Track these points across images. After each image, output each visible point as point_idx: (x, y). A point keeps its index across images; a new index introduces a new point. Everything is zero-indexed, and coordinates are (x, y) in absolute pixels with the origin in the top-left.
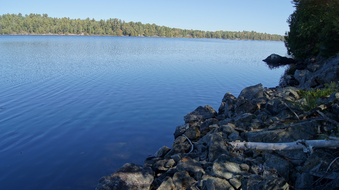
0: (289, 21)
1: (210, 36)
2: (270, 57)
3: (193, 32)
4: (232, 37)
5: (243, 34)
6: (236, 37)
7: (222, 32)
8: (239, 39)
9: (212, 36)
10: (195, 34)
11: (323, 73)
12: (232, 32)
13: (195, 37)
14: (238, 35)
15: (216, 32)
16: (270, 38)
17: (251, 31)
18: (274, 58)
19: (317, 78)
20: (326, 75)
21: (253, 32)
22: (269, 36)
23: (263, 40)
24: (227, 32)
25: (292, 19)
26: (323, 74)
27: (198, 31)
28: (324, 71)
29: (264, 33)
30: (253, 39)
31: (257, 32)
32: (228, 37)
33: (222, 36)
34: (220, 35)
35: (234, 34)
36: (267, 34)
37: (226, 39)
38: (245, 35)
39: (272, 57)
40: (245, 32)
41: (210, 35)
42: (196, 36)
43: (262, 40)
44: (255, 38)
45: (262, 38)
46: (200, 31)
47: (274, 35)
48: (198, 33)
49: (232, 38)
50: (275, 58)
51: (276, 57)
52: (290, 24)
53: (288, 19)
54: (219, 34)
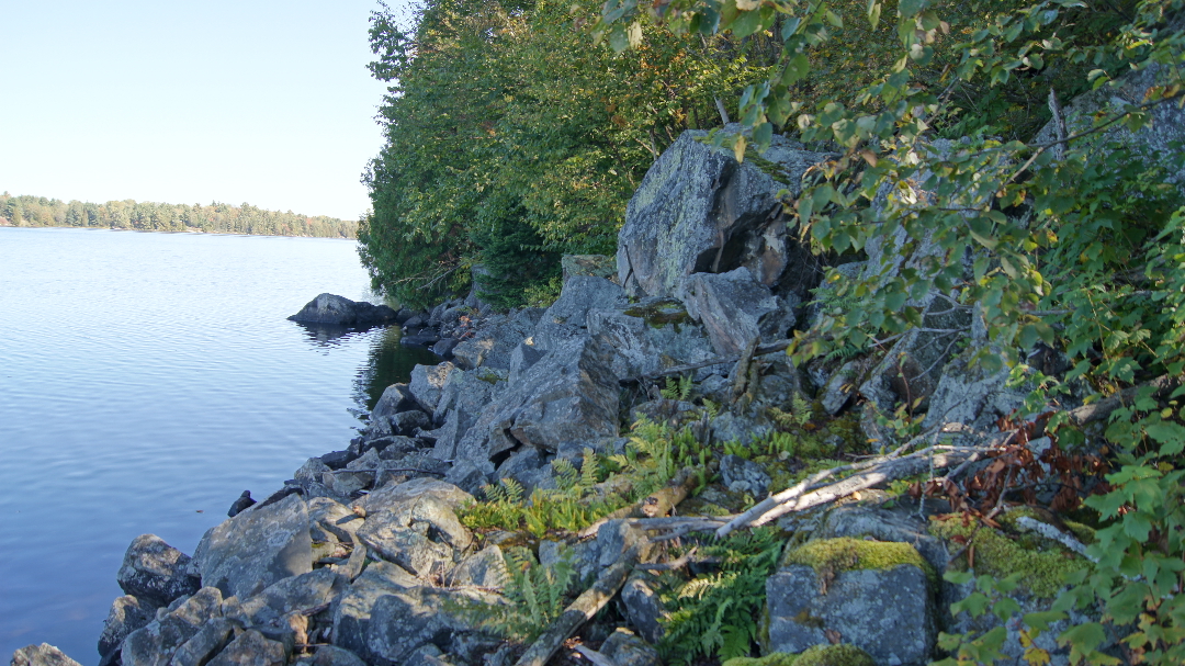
0: (367, 179)
1: (87, 221)
2: (314, 304)
3: (12, 203)
4: (171, 222)
5: (213, 212)
6: (188, 223)
7: (131, 206)
8: (199, 230)
9: (92, 218)
10: (19, 211)
11: (533, 403)
12: (169, 208)
13: (23, 222)
14: (193, 218)
15: (109, 204)
16: (308, 228)
17: (238, 206)
18: (329, 307)
19: (513, 423)
20: (543, 413)
21: (245, 206)
22: (302, 221)
23: (284, 233)
24: (152, 206)
25: (379, 174)
26: (534, 408)
27: (32, 199)
28: (532, 392)
29: (284, 211)
30: (249, 231)
31: (261, 208)
32: (155, 224)
33: (132, 221)
34: (125, 218)
35: (179, 212)
36: (296, 213)
37: (149, 230)
38: (221, 216)
39: (322, 305)
40: (220, 209)
41: (87, 217)
42: (27, 217)
43: (279, 234)
44: (254, 229)
45: (279, 227)
46: (42, 201)
47: (318, 219)
48: (34, 207)
49: (172, 227)
50: (333, 309)
51: (336, 304)
52: (372, 191)
53: (366, 172)
54: (121, 213)
